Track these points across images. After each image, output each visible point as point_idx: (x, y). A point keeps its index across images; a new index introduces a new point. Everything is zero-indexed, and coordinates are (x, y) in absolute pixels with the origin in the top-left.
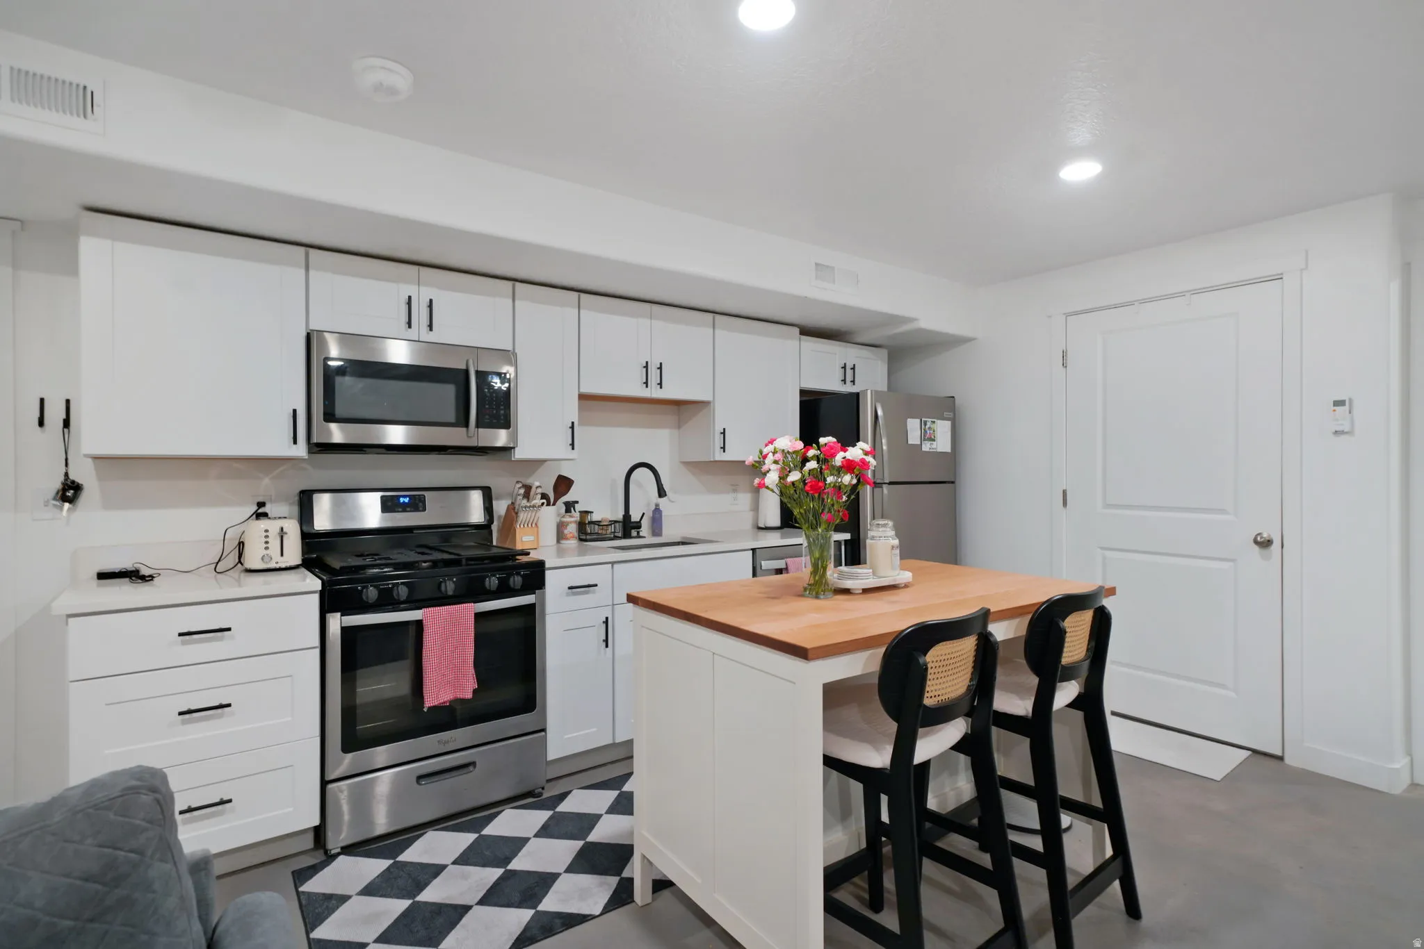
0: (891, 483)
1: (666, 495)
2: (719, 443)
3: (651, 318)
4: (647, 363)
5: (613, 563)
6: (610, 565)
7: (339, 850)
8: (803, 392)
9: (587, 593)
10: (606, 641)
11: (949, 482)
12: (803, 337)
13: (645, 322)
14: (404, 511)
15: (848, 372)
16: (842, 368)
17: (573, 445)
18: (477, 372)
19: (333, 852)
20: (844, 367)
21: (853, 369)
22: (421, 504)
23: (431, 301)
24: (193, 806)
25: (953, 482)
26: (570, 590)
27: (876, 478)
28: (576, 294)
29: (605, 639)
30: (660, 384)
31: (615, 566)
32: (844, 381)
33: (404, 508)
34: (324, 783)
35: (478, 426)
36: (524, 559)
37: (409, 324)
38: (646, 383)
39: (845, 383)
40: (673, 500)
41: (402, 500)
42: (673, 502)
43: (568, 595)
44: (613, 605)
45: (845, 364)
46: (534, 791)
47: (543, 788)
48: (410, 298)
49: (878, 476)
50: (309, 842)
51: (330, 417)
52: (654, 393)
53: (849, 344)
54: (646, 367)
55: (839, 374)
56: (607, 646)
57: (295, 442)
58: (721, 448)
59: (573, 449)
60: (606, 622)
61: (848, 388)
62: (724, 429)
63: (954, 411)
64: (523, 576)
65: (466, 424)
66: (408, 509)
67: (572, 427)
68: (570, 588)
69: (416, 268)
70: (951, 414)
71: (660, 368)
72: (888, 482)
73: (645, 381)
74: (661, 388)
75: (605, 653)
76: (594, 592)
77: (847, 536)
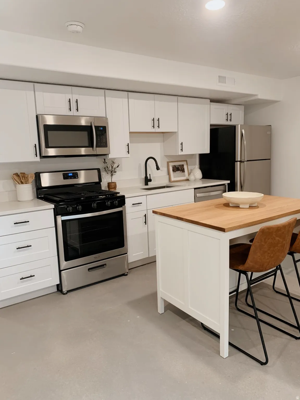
0: (248, 161)
1: (159, 169)
2: (180, 148)
3: (154, 100)
4: (154, 118)
5: (146, 195)
6: (146, 196)
7: (66, 292)
8: (211, 125)
9: (138, 206)
10: (145, 222)
11: (268, 159)
12: (212, 103)
13: (152, 102)
14: (71, 178)
15: (229, 116)
16: (226, 115)
17: (128, 152)
18: (95, 126)
19: (64, 292)
20: (227, 114)
21: (231, 115)
22: (76, 176)
23: (77, 100)
24: (23, 277)
25: (270, 159)
26: (133, 205)
27: (242, 159)
28: (126, 93)
29: (145, 221)
30: (159, 126)
31: (147, 196)
32: (227, 120)
33: (71, 177)
34: (60, 271)
35: (96, 147)
36: (118, 195)
37: (70, 109)
38: (154, 126)
39: (227, 121)
40: (162, 170)
41: (70, 175)
42: (162, 171)
43: (132, 207)
44: (147, 210)
45: (228, 113)
46: (125, 273)
47: (128, 273)
48: (70, 99)
49: (243, 158)
50: (55, 289)
51: (47, 146)
52: (157, 130)
53: (229, 105)
54: (153, 120)
55: (225, 117)
56: (146, 224)
57: (37, 156)
58: (181, 150)
59: (129, 153)
60: (145, 216)
61: (229, 123)
62: (182, 143)
63: (271, 132)
64: (118, 201)
65: (92, 146)
66: (72, 178)
67: (128, 145)
68: (133, 204)
69: (70, 87)
70: (270, 132)
71: (158, 120)
72: (246, 161)
73: (153, 126)
74: (159, 128)
75: (145, 227)
76: (141, 205)
77: (229, 182)
